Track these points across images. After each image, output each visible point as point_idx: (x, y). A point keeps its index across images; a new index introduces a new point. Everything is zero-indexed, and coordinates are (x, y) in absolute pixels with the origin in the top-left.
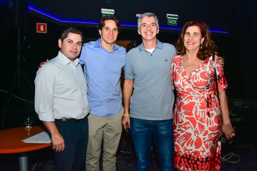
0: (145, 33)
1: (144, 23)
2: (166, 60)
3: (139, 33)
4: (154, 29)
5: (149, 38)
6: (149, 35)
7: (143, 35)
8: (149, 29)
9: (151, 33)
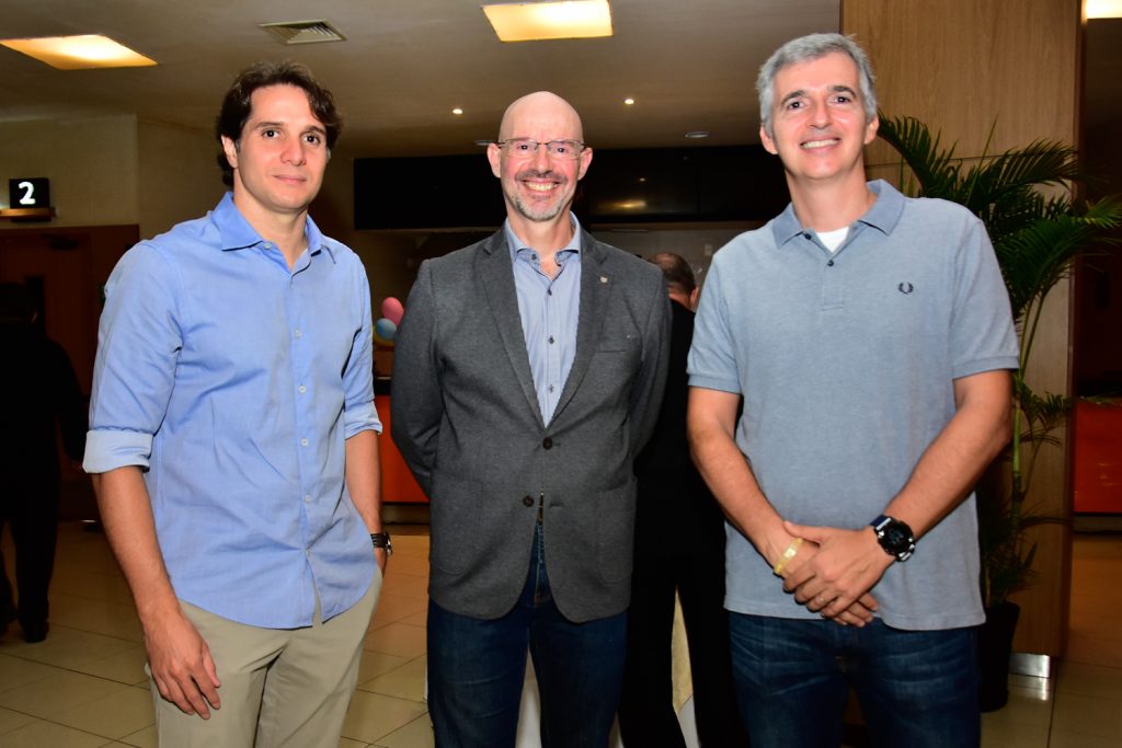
0: (802, 144)
1: (794, 89)
2: (906, 288)
3: (770, 148)
4: (844, 121)
5: (821, 167)
6: (819, 152)
7: (792, 157)
8: (821, 121)
9: (832, 142)
